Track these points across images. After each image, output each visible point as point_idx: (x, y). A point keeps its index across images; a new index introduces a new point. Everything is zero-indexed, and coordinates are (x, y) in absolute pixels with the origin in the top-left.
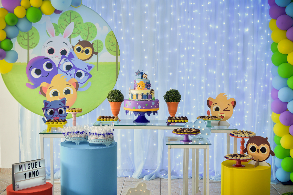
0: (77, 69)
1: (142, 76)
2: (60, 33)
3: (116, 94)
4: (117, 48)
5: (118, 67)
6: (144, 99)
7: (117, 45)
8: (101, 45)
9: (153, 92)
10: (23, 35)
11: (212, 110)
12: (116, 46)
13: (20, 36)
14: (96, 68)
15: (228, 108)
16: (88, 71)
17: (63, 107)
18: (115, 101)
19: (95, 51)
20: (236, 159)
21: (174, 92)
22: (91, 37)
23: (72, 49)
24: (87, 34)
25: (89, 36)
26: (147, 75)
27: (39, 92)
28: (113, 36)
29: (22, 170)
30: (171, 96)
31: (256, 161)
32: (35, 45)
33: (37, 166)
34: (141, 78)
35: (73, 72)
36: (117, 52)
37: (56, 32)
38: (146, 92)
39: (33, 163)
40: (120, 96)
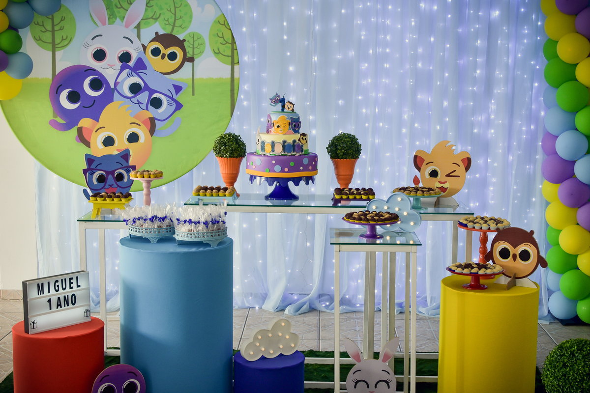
0: (152, 92)
1: (283, 107)
2: (118, 19)
3: (231, 142)
4: (234, 49)
5: (236, 87)
6: (286, 153)
7: (234, 42)
8: (200, 44)
9: (305, 139)
10: (43, 22)
11: (423, 176)
12: (230, 45)
13: (36, 23)
14: (190, 90)
15: (455, 171)
16: (175, 97)
17: (125, 167)
18: (230, 157)
19: (188, 55)
20: (471, 273)
21: (347, 139)
22: (180, 26)
23: (143, 51)
24: (173, 21)
25: (176, 25)
26: (293, 105)
27: (76, 137)
28: (224, 25)
29: (43, 294)
30: (341, 146)
31: (510, 277)
32: (68, 43)
33: (72, 285)
34: (281, 110)
35: (144, 97)
36: (232, 57)
37: (110, 16)
38: (291, 138)
39: (65, 279)
40: (239, 145)
